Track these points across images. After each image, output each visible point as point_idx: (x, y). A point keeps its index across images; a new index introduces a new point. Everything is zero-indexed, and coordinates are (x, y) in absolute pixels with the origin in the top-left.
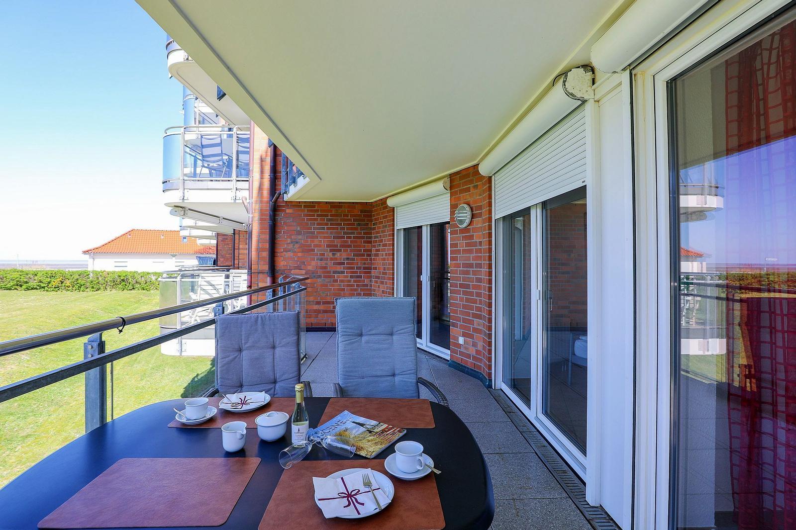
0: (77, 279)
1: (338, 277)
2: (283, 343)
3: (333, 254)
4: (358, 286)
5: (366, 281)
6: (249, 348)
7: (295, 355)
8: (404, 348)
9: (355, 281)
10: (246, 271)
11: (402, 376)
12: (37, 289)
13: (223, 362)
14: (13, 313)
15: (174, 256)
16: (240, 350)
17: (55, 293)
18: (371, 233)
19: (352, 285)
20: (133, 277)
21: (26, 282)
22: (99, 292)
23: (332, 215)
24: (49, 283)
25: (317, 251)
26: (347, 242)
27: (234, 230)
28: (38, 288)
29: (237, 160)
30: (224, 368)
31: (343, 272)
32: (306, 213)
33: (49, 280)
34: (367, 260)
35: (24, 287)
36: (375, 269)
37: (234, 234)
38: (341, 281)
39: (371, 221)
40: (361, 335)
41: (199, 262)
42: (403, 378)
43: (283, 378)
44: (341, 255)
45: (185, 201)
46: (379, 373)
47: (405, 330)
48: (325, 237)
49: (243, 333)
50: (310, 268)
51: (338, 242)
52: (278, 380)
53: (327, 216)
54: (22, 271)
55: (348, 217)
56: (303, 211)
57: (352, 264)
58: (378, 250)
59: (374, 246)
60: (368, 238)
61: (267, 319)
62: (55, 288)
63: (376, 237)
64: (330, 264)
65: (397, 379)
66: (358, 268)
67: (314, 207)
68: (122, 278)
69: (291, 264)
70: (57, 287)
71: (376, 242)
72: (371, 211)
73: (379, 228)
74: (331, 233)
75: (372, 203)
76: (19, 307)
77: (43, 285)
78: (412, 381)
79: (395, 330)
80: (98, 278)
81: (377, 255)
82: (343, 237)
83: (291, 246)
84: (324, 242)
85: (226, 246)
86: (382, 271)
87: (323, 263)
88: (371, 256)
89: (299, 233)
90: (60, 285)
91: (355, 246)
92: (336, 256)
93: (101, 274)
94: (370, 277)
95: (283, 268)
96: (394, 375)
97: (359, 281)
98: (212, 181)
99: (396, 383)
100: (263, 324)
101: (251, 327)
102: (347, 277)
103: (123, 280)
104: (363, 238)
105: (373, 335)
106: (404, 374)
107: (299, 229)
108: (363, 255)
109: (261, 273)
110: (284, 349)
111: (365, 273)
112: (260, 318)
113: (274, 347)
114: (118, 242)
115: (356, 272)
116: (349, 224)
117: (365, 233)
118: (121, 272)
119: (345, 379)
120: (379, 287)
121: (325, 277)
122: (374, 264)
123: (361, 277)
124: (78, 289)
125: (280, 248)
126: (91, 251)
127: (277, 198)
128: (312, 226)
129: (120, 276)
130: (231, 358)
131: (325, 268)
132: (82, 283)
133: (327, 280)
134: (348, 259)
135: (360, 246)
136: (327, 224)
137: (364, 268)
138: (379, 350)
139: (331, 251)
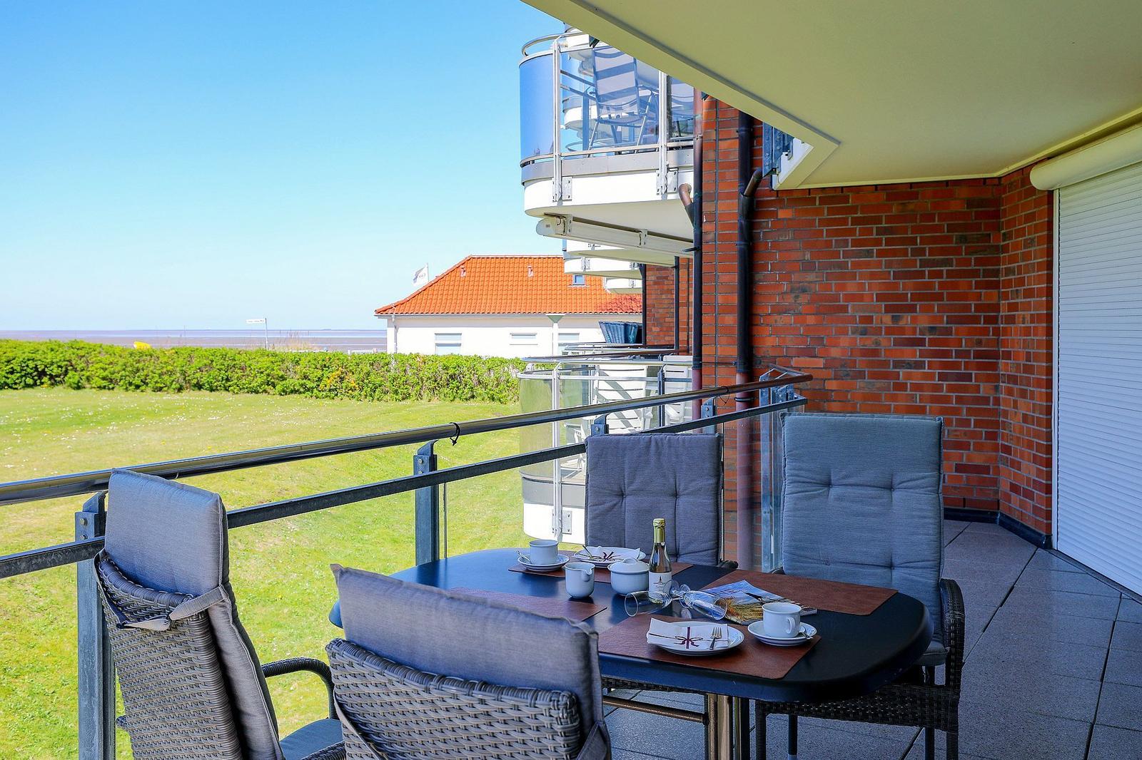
0: (368, 374)
1: (909, 376)
2: (691, 489)
3: (895, 319)
4: (959, 400)
5: (985, 389)
6: (636, 492)
7: (711, 512)
8: (913, 517)
9: (951, 389)
10: (690, 358)
11: (907, 571)
12: (301, 393)
13: (595, 510)
14: (268, 439)
15: (556, 319)
16: (622, 495)
17: (331, 402)
18: (997, 261)
19: (946, 399)
20: (473, 369)
21: (283, 378)
22: (408, 402)
23: (889, 220)
24: (320, 380)
25: (853, 310)
26: (929, 286)
27: (677, 259)
28: (302, 390)
29: (669, 98)
30: (597, 520)
31: (919, 365)
32: (826, 216)
33: (320, 373)
34: (985, 331)
35: (279, 388)
36: (1007, 355)
37: (677, 267)
38: (917, 387)
39: (997, 227)
40: (828, 484)
41: (606, 334)
42: (909, 574)
43: (691, 548)
44: (914, 320)
45: (565, 203)
46: (859, 559)
47: (919, 482)
48: (873, 276)
49: (626, 466)
50: (835, 352)
51: (906, 288)
52: (682, 552)
53: (877, 220)
54: (275, 355)
55: (934, 221)
56: (818, 212)
57: (945, 342)
58: (1013, 307)
59: (1006, 296)
60: (987, 273)
61: (666, 446)
62: (330, 390)
63: (1009, 271)
64: (886, 342)
65: (897, 574)
66: (960, 354)
67: (846, 199)
68: (451, 372)
69: (791, 342)
70: (333, 390)
71: (1008, 284)
72: (997, 202)
73: (1016, 247)
74: (889, 264)
75: (999, 178)
76: (276, 429)
77: (309, 384)
78: (926, 582)
79: (897, 480)
80: (405, 371)
81: (1011, 320)
82: (921, 274)
83: (790, 300)
84: (871, 288)
85: (664, 297)
86: (1022, 362)
87: (869, 342)
88: (997, 323)
89: (809, 267)
90: (338, 385)
91: (951, 297)
92: (902, 323)
93: (411, 362)
94: (996, 378)
95: (771, 353)
96: (891, 566)
97: (965, 388)
98: (620, 153)
99: (893, 582)
100: (659, 454)
101: (640, 457)
102: (931, 376)
103: (452, 377)
104: (974, 273)
105: (851, 485)
106: (912, 567)
107: (808, 257)
108: (975, 320)
109: (723, 364)
110: (691, 499)
111: (980, 367)
112: (653, 443)
113: (676, 495)
114: (441, 288)
115: (955, 365)
116: (934, 240)
117: (978, 261)
118: (447, 357)
119: (792, 560)
120: (1015, 407)
121: (874, 376)
122: (1005, 343)
123: (968, 377)
124: (371, 395)
125: (765, 305)
126: (390, 311)
127: (756, 185)
128: (841, 249)
129: (447, 368)
130: (607, 505)
131: (875, 352)
132: (378, 381)
133: (880, 383)
134: (932, 330)
135: (964, 297)
136: (878, 242)
137: (978, 355)
138: (863, 515)
139: (888, 309)
